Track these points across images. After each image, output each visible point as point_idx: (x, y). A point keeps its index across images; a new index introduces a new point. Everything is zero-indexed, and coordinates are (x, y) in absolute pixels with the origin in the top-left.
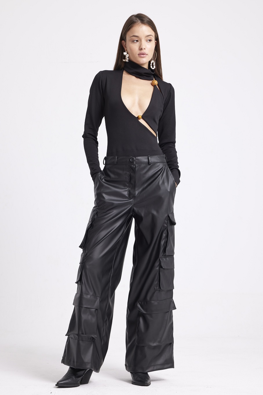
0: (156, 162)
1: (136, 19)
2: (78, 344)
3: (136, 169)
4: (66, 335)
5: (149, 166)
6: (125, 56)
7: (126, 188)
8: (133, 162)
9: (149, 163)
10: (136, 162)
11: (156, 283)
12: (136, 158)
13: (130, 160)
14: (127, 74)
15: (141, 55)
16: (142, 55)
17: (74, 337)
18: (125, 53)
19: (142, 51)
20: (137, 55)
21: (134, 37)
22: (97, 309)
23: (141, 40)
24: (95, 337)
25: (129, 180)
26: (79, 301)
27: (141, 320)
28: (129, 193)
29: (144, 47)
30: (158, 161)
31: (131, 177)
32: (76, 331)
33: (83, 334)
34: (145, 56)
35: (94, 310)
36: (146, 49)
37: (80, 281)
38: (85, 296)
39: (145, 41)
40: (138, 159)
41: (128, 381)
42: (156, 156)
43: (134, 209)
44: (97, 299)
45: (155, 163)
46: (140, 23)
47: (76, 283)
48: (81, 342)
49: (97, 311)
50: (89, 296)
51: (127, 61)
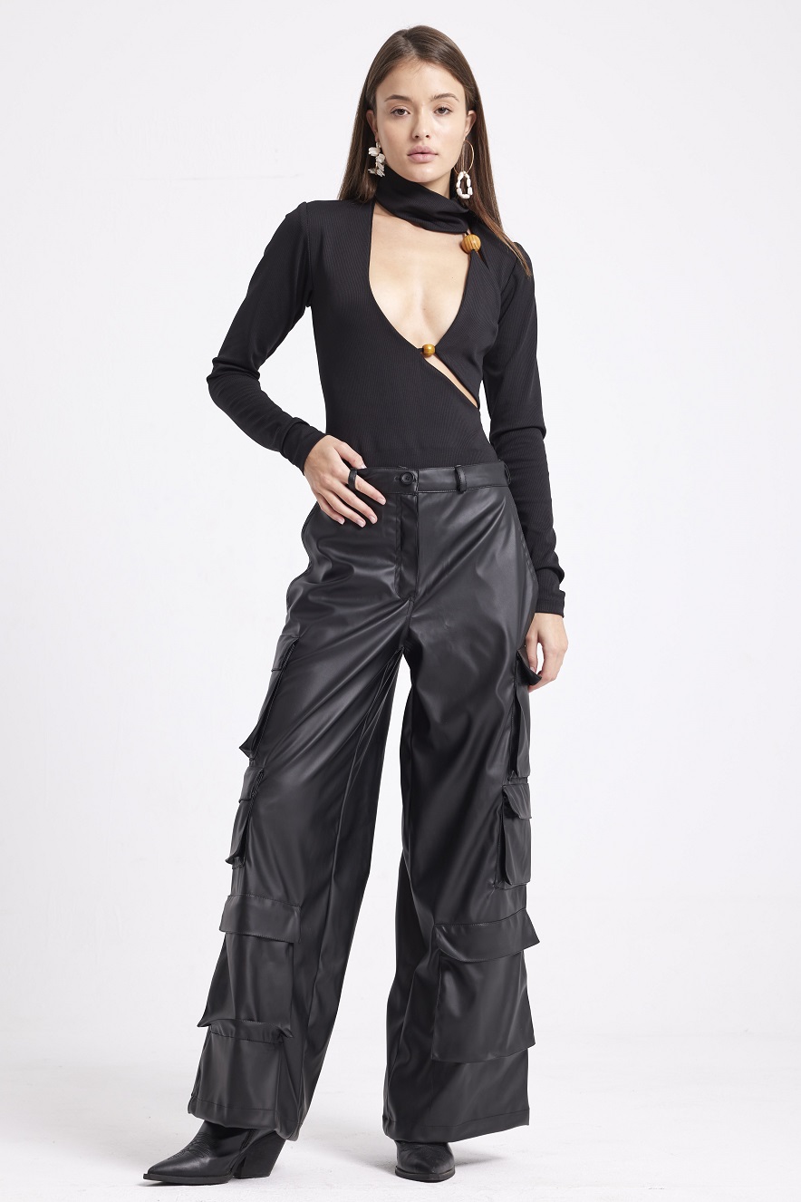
0: (480, 484)
1: (406, 45)
2: (236, 1053)
3: (421, 506)
4: (199, 1026)
5: (460, 497)
6: (373, 159)
7: (390, 563)
8: (409, 486)
9: (459, 488)
10: (419, 485)
11: (491, 864)
12: (421, 472)
13: (400, 479)
14: (383, 213)
15: (417, 154)
16: (420, 157)
17: (225, 1030)
18: (372, 151)
19: (420, 144)
20: (406, 157)
21: (395, 100)
22: (291, 944)
23: (417, 111)
24: (287, 1030)
25: (399, 541)
26: (238, 918)
27: (449, 981)
28: (398, 580)
29: (425, 131)
30: (486, 483)
31: (404, 533)
32: (230, 1013)
33: (253, 1020)
34: (428, 157)
35: (283, 945)
36: (433, 138)
37: (239, 857)
38: (254, 902)
39: (431, 113)
40: (425, 477)
41: (384, 1166)
42: (479, 467)
43: (410, 632)
44: (293, 911)
45: (476, 488)
46: (416, 58)
47: (228, 861)
48: (245, 1045)
49: (291, 949)
50: (268, 903)
51: (380, 173)
